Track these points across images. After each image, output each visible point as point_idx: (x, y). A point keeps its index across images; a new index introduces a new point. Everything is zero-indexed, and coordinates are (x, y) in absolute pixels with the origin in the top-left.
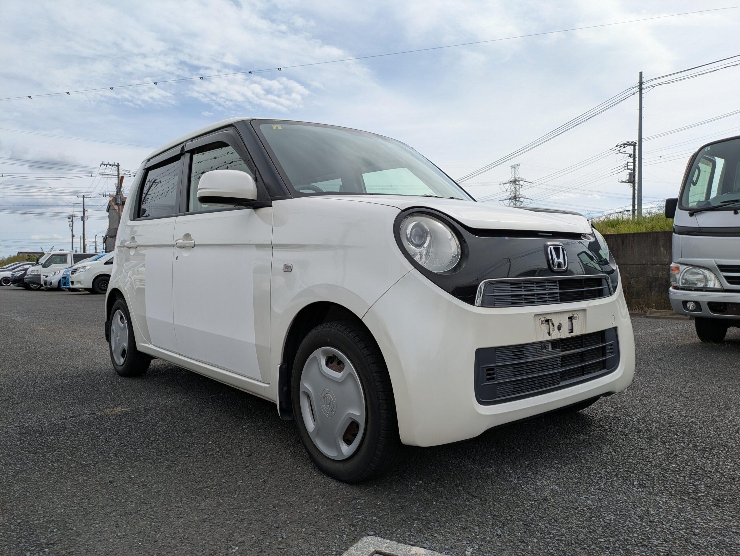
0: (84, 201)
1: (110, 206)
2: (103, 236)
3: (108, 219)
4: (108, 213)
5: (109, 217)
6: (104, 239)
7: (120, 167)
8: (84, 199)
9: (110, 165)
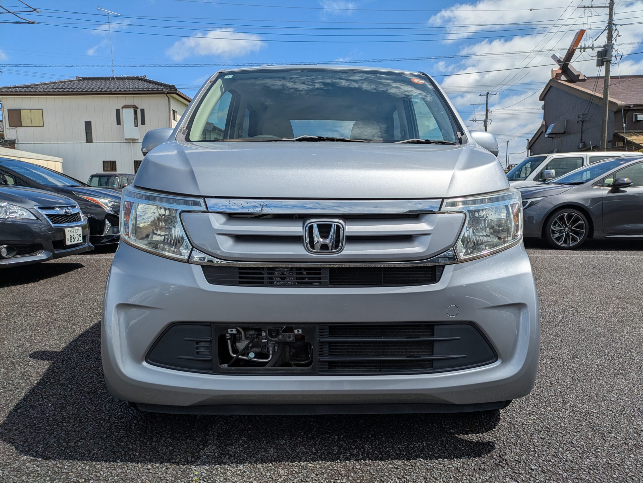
0: (487, 101)
2: (528, 140)
4: (543, 102)
6: (529, 143)
8: (487, 97)
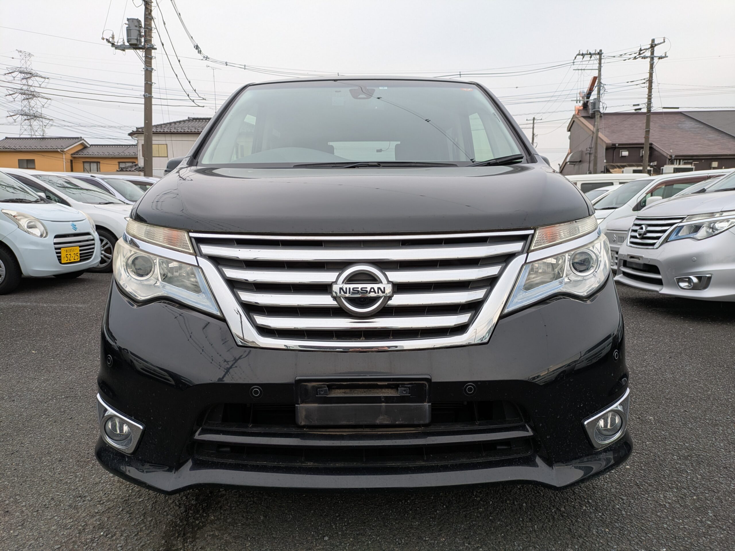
1: (574, 121)
3: (569, 141)
4: (569, 133)
5: (570, 138)
7: (603, 55)
9: (590, 54)
